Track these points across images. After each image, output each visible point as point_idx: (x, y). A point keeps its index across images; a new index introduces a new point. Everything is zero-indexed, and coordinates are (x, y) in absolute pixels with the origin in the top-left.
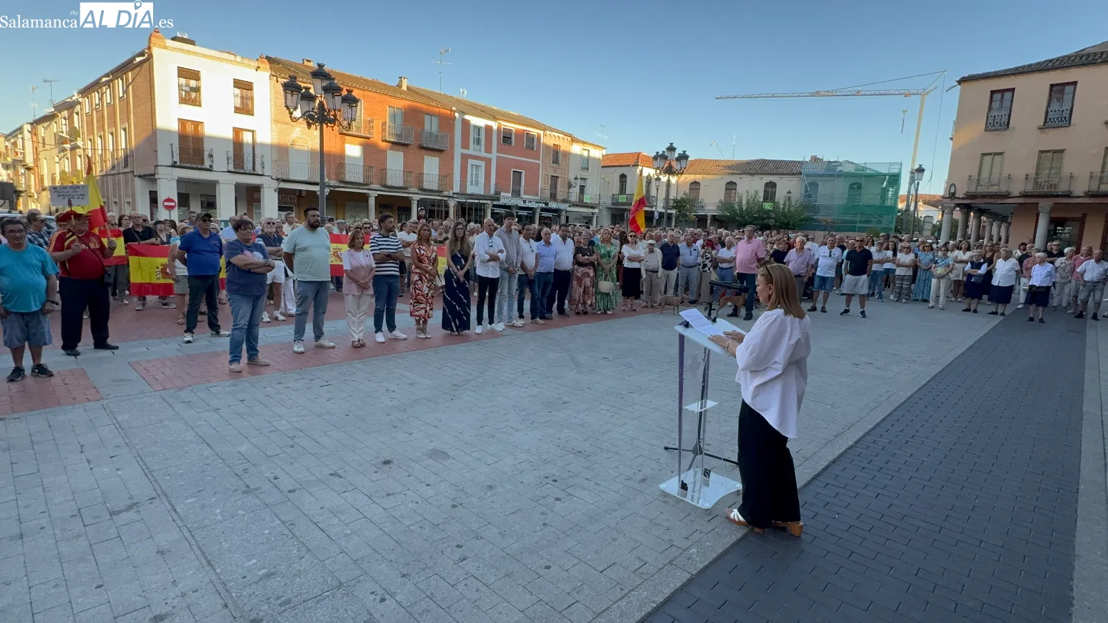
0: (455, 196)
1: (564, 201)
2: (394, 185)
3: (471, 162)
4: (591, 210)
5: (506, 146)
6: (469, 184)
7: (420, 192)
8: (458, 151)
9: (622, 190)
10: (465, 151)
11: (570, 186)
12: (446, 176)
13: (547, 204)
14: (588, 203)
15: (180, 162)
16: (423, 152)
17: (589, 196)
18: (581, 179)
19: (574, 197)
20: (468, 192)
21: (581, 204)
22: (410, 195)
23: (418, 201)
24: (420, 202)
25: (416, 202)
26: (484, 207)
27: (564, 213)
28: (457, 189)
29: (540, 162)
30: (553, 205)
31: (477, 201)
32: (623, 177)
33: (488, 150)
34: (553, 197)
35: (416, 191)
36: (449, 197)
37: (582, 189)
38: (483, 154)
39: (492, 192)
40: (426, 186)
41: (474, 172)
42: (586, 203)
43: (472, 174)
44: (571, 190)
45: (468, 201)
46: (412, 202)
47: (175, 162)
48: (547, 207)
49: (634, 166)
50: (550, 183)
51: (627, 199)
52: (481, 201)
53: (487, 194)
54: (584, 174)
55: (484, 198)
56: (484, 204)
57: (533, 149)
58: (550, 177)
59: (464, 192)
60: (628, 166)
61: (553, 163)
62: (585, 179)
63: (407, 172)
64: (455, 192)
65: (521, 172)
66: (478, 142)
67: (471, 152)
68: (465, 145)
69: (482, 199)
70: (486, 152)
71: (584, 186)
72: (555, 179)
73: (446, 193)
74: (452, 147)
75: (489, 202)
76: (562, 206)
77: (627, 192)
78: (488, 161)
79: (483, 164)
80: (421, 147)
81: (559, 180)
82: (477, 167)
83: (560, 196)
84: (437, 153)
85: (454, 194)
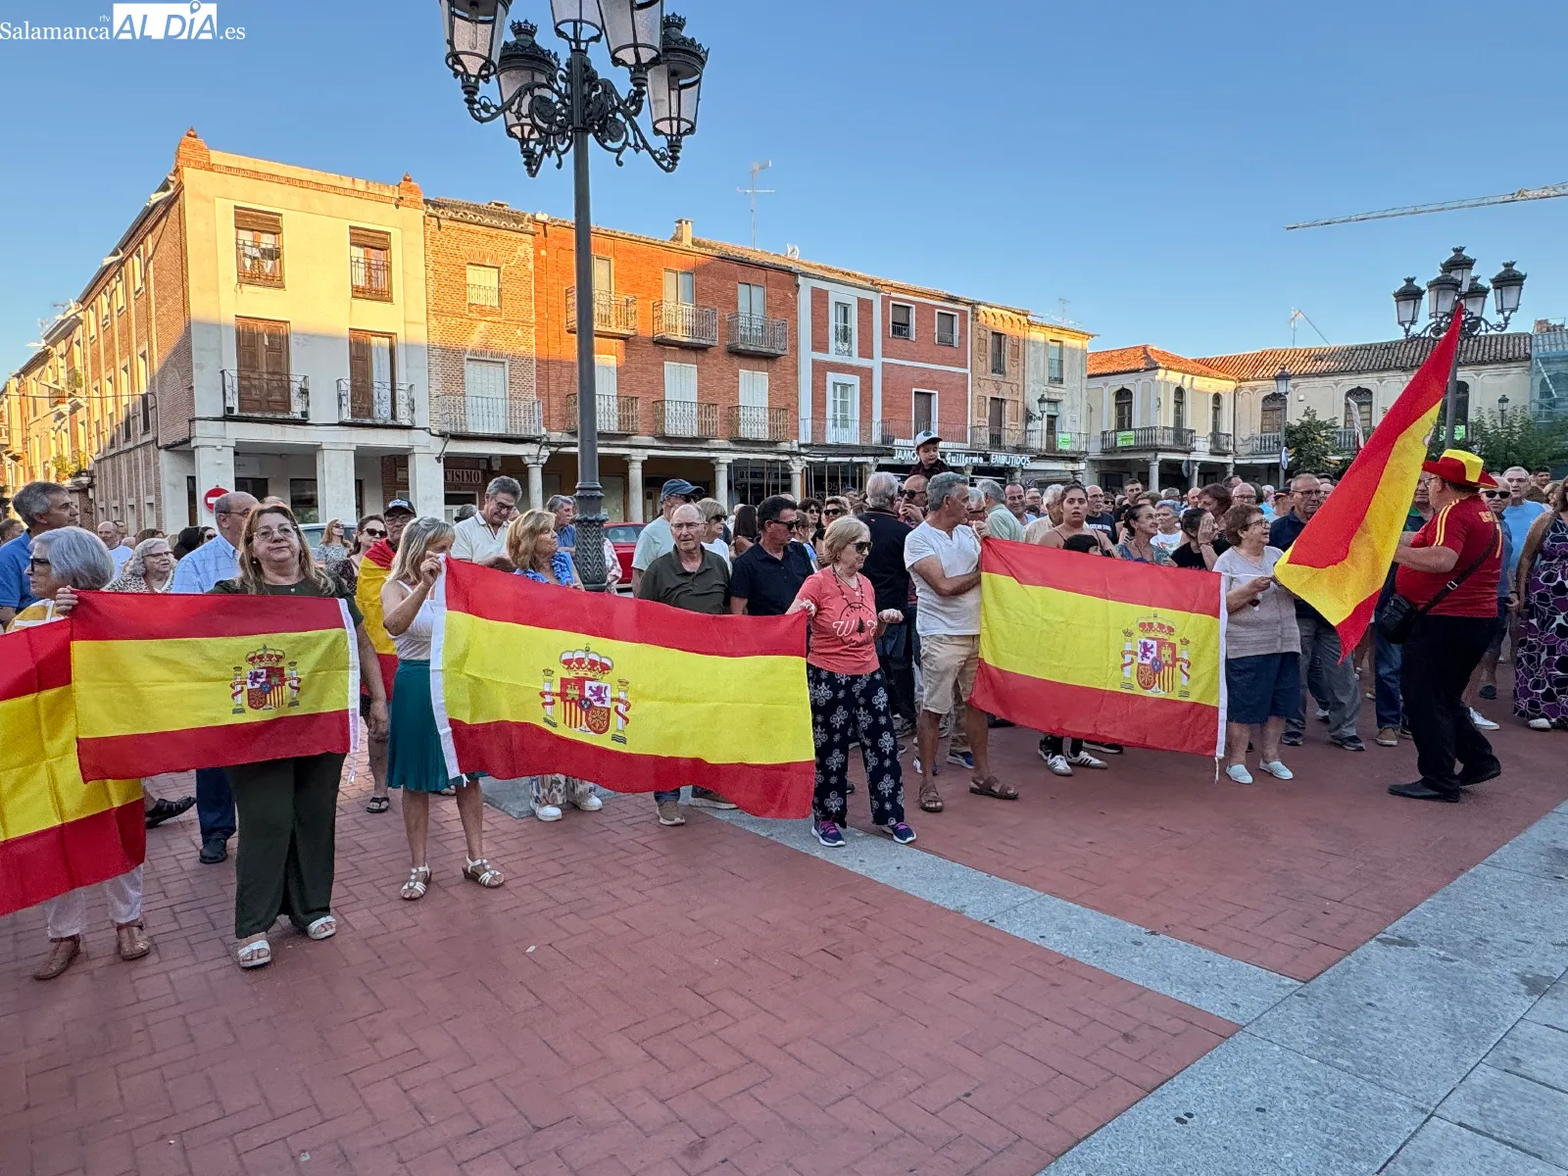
0: (803, 450)
1: (1018, 450)
2: (680, 433)
3: (832, 377)
4: (1071, 466)
5: (899, 342)
6: (830, 423)
7: (732, 447)
8: (807, 356)
9: (1124, 422)
10: (820, 356)
11: (1029, 417)
12: (783, 407)
13: (987, 458)
14: (1067, 452)
15: (240, 410)
16: (736, 361)
17: (1067, 436)
18: (1050, 401)
19: (1038, 441)
20: (829, 441)
21: (1052, 454)
22: (713, 455)
23: (729, 465)
24: (735, 468)
25: (725, 468)
26: (861, 470)
27: (1018, 475)
28: (805, 437)
29: (968, 371)
30: (999, 459)
31: (847, 459)
32: (1123, 396)
33: (866, 351)
34: (996, 441)
35: (725, 444)
36: (790, 453)
37: (1052, 419)
38: (856, 361)
39: (876, 438)
40: (745, 432)
41: (839, 400)
42: (1061, 451)
43: (835, 401)
44: (1030, 427)
45: (830, 459)
46: (717, 468)
47: (231, 410)
48: (986, 464)
49: (1146, 370)
50: (988, 414)
51: (1137, 438)
52: (856, 459)
53: (865, 443)
54: (1054, 392)
55: (862, 451)
56: (860, 464)
57: (951, 345)
58: (989, 400)
59: (820, 442)
60: (1137, 371)
61: (993, 371)
62: (1055, 402)
63: (706, 405)
64: (802, 441)
65: (930, 394)
66: (845, 336)
67: (831, 357)
68: (820, 345)
69: (858, 455)
70: (861, 355)
71: (1054, 417)
72: (998, 403)
73: (785, 446)
74: (795, 348)
75: (870, 460)
76: (1017, 460)
77: (1135, 424)
78: (866, 375)
79: (855, 380)
80: (735, 353)
81: (1008, 407)
82: (845, 387)
83: (1010, 438)
84: (764, 364)
85: (800, 446)
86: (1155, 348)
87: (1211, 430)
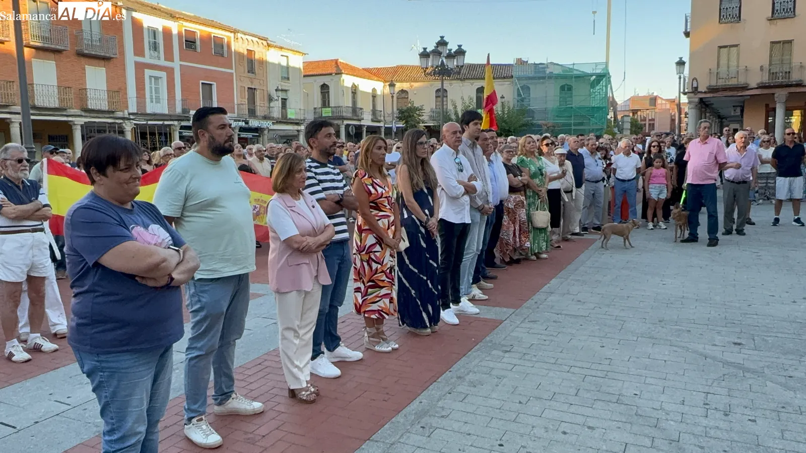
0: (132, 117)
1: (265, 118)
2: (47, 105)
3: (148, 72)
4: (296, 127)
5: (190, 52)
6: (148, 100)
7: (83, 114)
8: (130, 59)
9: (325, 103)
10: (140, 59)
11: (270, 99)
12: (117, 91)
13: (247, 123)
14: (293, 119)
16: (83, 60)
17: (293, 111)
18: (282, 90)
19: (276, 113)
20: (149, 111)
21: (284, 120)
22: (70, 119)
23: (82, 126)
24: (86, 128)
25: (79, 127)
26: (170, 129)
27: (266, 132)
28: (133, 108)
29: (233, 71)
30: (254, 123)
31: (161, 123)
32: (325, 88)
33: (169, 57)
34: (252, 113)
35: (78, 112)
36: (123, 118)
37: (284, 101)
38: (163, 62)
39: (179, 110)
40: (91, 105)
41: (153, 86)
42: (290, 119)
43: (151, 88)
44: (272, 104)
45: (150, 122)
46: (74, 127)
48: (247, 126)
49: (336, 74)
50: (247, 97)
51: (333, 112)
52: (166, 123)
53: (171, 113)
54: (285, 85)
55: (170, 117)
56: (169, 126)
57: (222, 55)
58: (246, 89)
59: (143, 112)
60: (331, 74)
61: (248, 72)
62: (286, 91)
63: (63, 88)
64: (131, 111)
65: (211, 85)
66: (155, 47)
67: (147, 59)
68: (139, 51)
69: (167, 120)
70: (166, 59)
71: (286, 99)
72: (252, 91)
73: (120, 114)
74: (122, 53)
75: (176, 123)
76: (265, 124)
77: (332, 104)
78: (170, 72)
79: (163, 75)
80: (81, 55)
81: (258, 93)
82: (157, 78)
83: (259, 112)
84: (102, 62)
85: (129, 114)
86: (342, 61)
87: (371, 108)
